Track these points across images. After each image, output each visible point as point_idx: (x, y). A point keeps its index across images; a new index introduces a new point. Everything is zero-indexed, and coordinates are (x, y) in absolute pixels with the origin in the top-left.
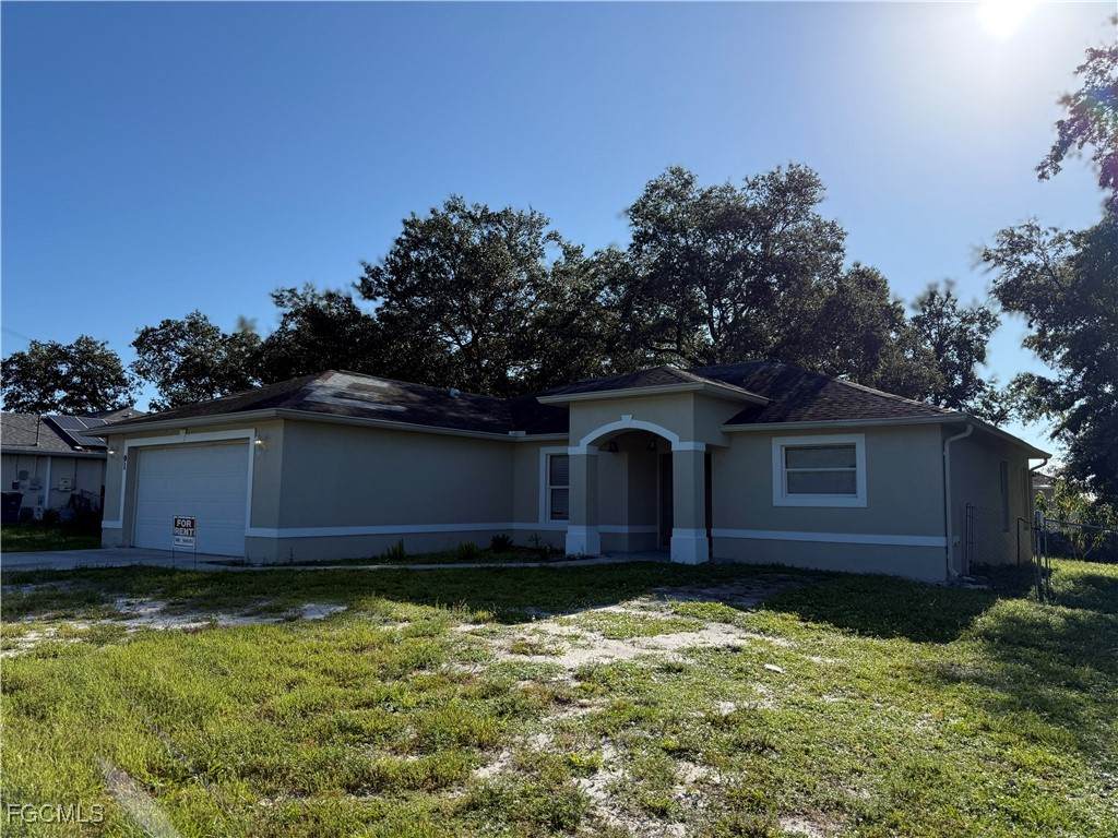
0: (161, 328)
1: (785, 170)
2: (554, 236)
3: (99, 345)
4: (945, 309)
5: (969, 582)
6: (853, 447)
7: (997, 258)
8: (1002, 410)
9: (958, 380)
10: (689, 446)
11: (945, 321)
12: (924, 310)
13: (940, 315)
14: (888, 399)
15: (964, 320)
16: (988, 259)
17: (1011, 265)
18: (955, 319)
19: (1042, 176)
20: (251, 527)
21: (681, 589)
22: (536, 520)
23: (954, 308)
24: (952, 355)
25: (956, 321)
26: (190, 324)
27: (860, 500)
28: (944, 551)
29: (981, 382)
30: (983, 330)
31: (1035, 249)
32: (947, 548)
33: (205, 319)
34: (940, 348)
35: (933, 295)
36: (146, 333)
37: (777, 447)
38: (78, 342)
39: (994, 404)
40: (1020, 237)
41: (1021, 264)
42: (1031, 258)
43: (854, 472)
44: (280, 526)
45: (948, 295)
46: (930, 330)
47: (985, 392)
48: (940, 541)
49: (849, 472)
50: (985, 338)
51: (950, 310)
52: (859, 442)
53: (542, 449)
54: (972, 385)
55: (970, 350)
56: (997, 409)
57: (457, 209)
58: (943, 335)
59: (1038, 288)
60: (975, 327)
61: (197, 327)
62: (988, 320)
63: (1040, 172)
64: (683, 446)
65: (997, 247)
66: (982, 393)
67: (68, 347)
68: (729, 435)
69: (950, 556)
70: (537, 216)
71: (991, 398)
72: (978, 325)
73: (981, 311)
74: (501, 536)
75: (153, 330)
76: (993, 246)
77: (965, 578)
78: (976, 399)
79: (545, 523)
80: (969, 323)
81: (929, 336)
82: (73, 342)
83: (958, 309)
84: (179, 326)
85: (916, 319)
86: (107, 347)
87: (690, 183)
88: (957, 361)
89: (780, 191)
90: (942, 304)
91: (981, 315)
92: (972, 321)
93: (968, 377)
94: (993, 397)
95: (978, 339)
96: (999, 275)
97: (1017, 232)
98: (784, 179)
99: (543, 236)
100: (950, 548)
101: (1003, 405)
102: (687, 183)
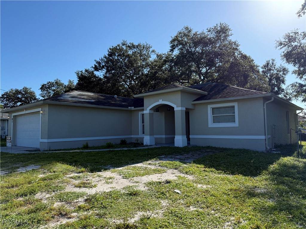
0: (47, 84)
1: (219, 25)
2: (153, 51)
3: (29, 89)
4: (272, 68)
5: (274, 150)
6: (233, 107)
7: (284, 44)
8: (290, 98)
9: (276, 89)
10: (180, 109)
11: (272, 72)
12: (266, 69)
13: (270, 70)
14: (246, 90)
15: (278, 71)
16: (281, 45)
17: (289, 46)
18: (275, 71)
19: (299, 16)
20: (41, 139)
21: (168, 156)
22: (138, 134)
23: (275, 68)
24: (274, 82)
25: (275, 72)
26: (56, 83)
27: (236, 124)
28: (265, 140)
29: (283, 89)
30: (284, 74)
31: (297, 40)
32: (266, 139)
33: (60, 81)
34: (270, 80)
35: (268, 64)
36: (43, 86)
37: (210, 108)
38: (23, 89)
39: (287, 96)
40: (292, 36)
41: (292, 46)
42: (296, 43)
43: (234, 115)
44: (48, 138)
45: (273, 64)
46: (267, 74)
47: (285, 92)
48: (263, 137)
49: (233, 115)
50: (284, 76)
51: (273, 68)
52: (236, 105)
53: (139, 112)
54: (281, 90)
55: (280, 80)
56: (288, 97)
57: (125, 44)
58: (272, 76)
59: (298, 54)
60: (281, 73)
61: (57, 83)
62: (285, 71)
63: (298, 15)
64: (178, 109)
65: (284, 40)
66: (283, 93)
67: (20, 90)
68: (194, 105)
69: (267, 142)
70: (148, 45)
71: (286, 94)
72: (282, 72)
73: (283, 68)
74: (123, 140)
75: (45, 85)
76: (283, 40)
77: (272, 149)
78: (282, 95)
79: (140, 135)
80: (279, 72)
81: (267, 76)
82: (22, 89)
83: (276, 68)
84: (53, 83)
85: (263, 71)
86: (31, 90)
87: (191, 31)
88: (276, 83)
89: (218, 32)
90: (271, 67)
91: (283, 69)
92: (280, 71)
93: (279, 88)
94: (287, 94)
95: (282, 77)
96: (285, 50)
97: (291, 35)
98: (219, 28)
99: (150, 51)
100: (267, 140)
101: (290, 96)
102: (190, 31)
